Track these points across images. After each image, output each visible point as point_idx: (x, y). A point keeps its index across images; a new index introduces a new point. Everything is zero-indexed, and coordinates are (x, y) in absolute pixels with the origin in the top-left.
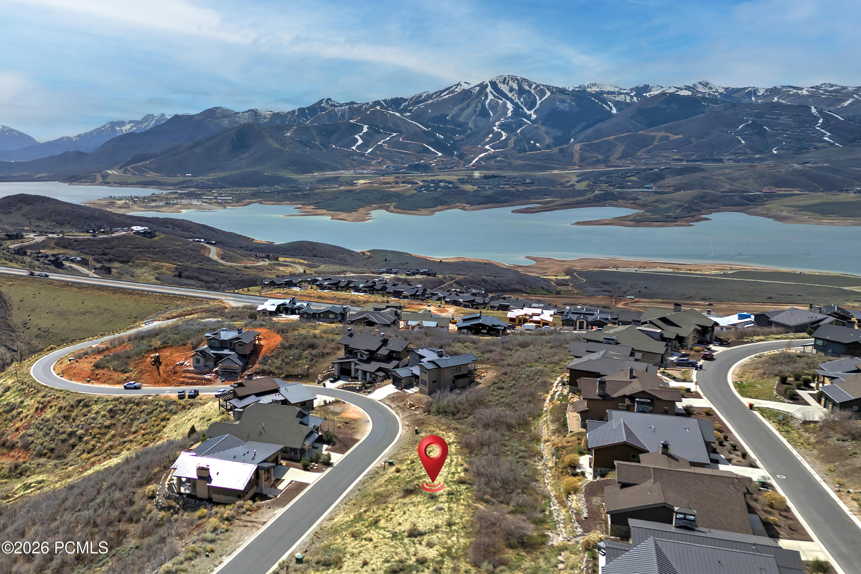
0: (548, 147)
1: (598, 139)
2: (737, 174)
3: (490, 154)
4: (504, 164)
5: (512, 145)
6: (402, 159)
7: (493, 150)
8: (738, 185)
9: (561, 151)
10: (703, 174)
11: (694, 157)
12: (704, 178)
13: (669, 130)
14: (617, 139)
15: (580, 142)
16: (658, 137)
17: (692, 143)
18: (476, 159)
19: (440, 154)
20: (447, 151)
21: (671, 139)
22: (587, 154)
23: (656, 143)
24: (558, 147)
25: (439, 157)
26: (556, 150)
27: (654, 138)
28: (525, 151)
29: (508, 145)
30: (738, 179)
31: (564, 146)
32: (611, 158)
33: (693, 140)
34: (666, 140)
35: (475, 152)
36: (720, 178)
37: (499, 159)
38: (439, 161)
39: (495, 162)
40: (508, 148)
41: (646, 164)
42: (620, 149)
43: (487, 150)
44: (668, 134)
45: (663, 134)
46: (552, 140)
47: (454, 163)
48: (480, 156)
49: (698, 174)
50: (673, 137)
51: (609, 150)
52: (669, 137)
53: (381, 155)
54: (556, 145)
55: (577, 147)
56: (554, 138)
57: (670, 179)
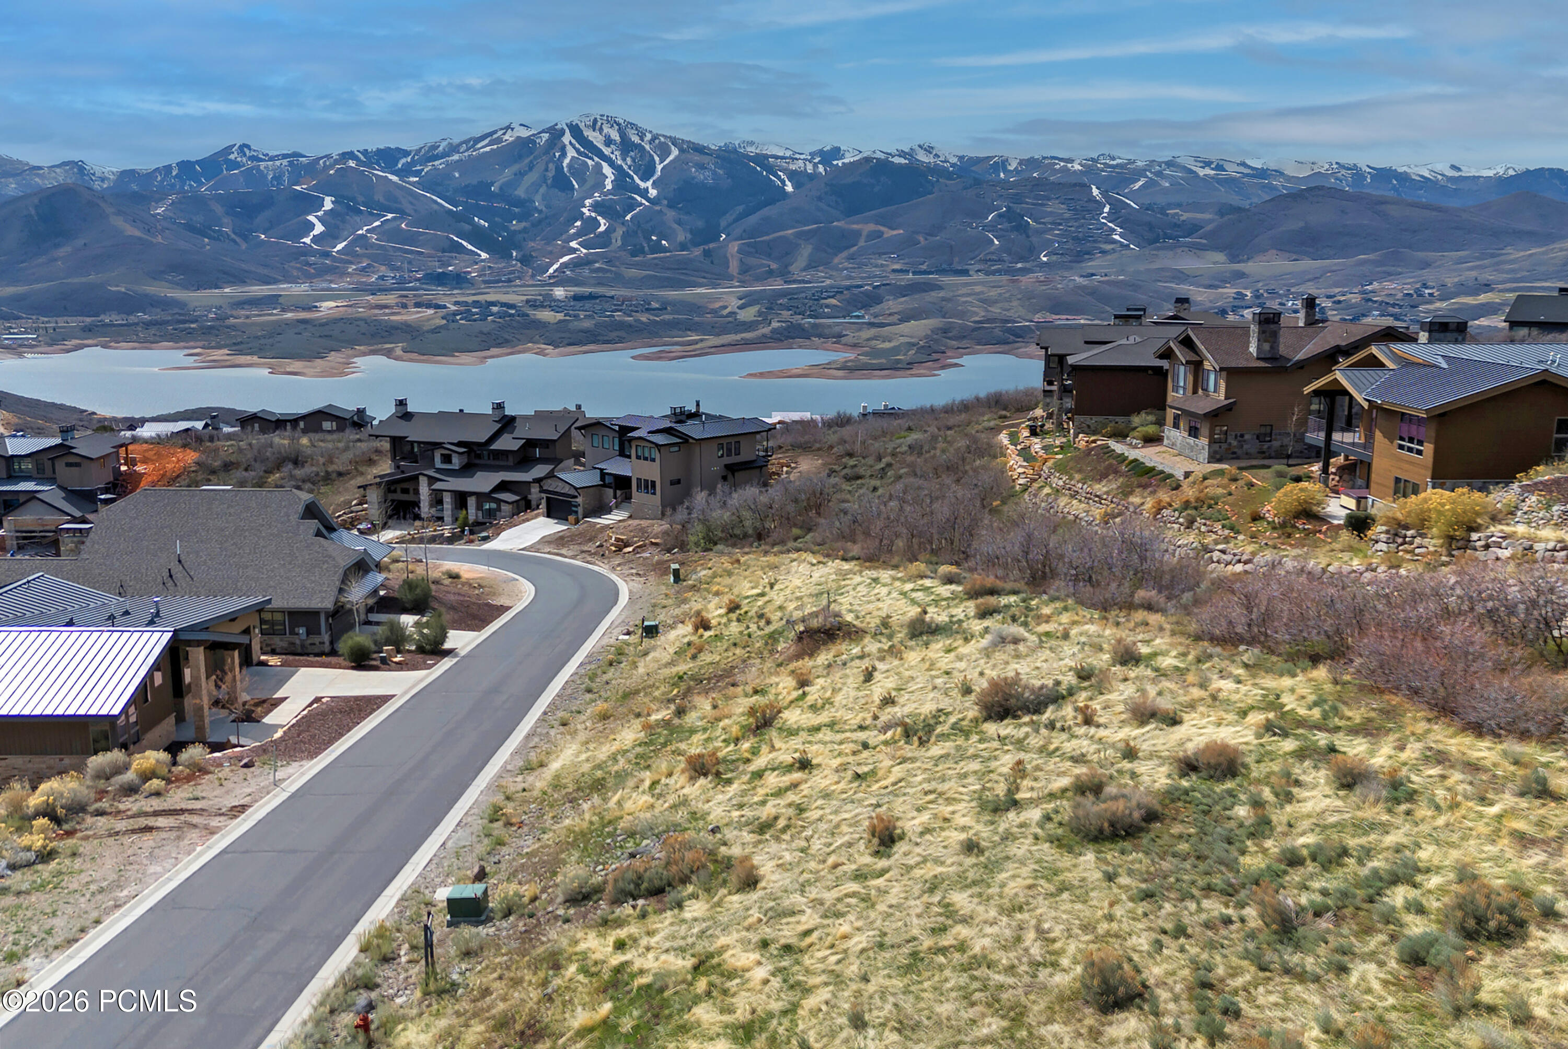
0: (683, 247)
1: (767, 234)
2: (993, 293)
3: (579, 257)
4: (608, 275)
5: (619, 243)
6: (410, 263)
7: (584, 251)
8: (996, 310)
9: (707, 254)
10: (942, 294)
11: (924, 267)
12: (943, 299)
13: (881, 220)
14: (799, 235)
15: (736, 239)
16: (865, 233)
17: (919, 243)
18: (555, 267)
19: (484, 255)
20: (500, 250)
21: (885, 236)
22: (752, 261)
23: (862, 243)
24: (702, 248)
25: (483, 261)
26: (697, 252)
27: (858, 234)
28: (642, 252)
29: (611, 243)
30: (996, 302)
31: (712, 246)
32: (792, 268)
33: (922, 239)
34: (879, 237)
35: (551, 252)
36: (968, 299)
37: (597, 265)
38: (484, 268)
39: (593, 271)
40: (612, 248)
41: (850, 278)
42: (806, 252)
43: (574, 250)
44: (882, 228)
45: (872, 227)
46: (689, 236)
47: (512, 272)
48: (562, 261)
49: (933, 294)
50: (889, 233)
51: (787, 254)
52: (883, 233)
53: (368, 256)
54: (697, 245)
55: (734, 247)
56: (691, 231)
57: (891, 303)
